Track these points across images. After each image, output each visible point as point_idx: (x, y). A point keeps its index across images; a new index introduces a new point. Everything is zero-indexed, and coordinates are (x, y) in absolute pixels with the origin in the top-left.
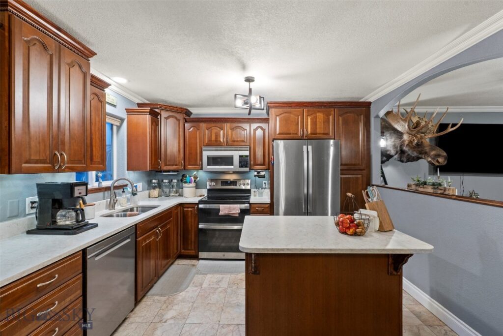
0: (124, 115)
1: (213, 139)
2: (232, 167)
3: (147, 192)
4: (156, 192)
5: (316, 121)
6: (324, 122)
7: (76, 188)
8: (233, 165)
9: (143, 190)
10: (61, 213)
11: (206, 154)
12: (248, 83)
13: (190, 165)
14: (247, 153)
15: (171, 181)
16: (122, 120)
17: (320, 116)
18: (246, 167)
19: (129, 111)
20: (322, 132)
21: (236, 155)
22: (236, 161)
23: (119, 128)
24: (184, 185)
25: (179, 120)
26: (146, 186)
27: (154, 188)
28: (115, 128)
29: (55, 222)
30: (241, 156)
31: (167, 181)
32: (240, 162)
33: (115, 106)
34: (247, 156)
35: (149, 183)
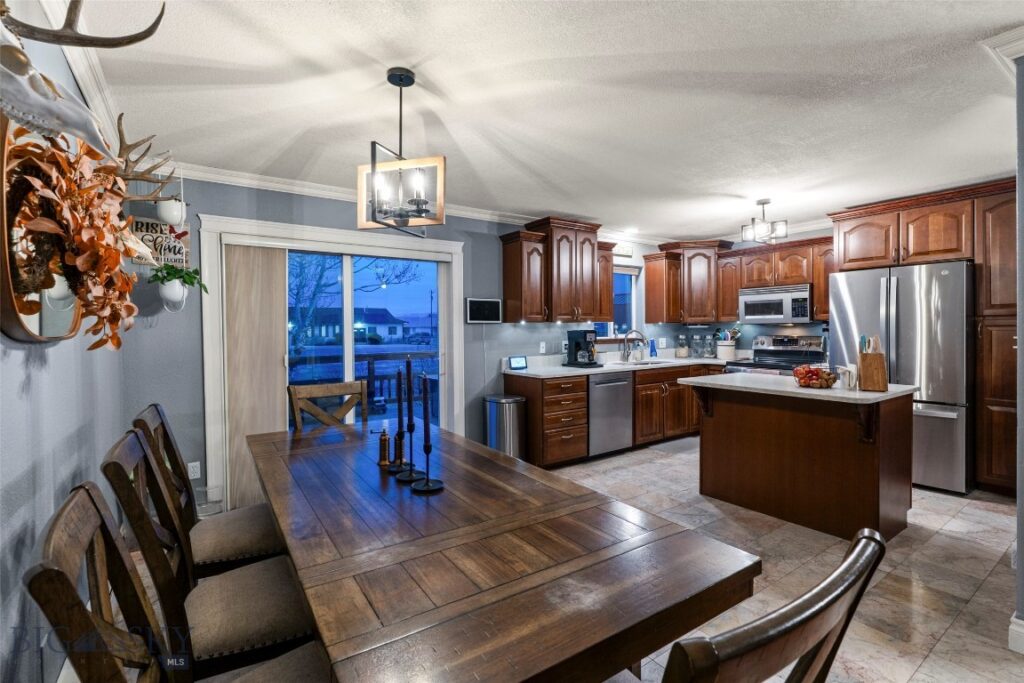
0: (641, 263)
1: (755, 277)
2: (781, 316)
3: (673, 350)
4: (684, 351)
5: (927, 230)
6: (945, 230)
7: (588, 335)
8: (782, 313)
9: (667, 347)
10: (580, 353)
11: (743, 299)
12: (761, 206)
13: (723, 315)
14: (806, 295)
15: (703, 338)
16: (640, 269)
17: (936, 221)
18: (804, 315)
19: (647, 258)
20: (941, 248)
21: (787, 298)
22: (788, 307)
23: (637, 277)
24: (719, 343)
25: (708, 258)
26: (673, 343)
27: (682, 346)
28: (633, 278)
29: (576, 359)
30: (794, 301)
31: (697, 337)
32: (794, 309)
33: (630, 257)
34: (805, 300)
35: (676, 338)
